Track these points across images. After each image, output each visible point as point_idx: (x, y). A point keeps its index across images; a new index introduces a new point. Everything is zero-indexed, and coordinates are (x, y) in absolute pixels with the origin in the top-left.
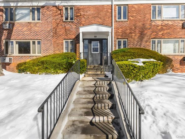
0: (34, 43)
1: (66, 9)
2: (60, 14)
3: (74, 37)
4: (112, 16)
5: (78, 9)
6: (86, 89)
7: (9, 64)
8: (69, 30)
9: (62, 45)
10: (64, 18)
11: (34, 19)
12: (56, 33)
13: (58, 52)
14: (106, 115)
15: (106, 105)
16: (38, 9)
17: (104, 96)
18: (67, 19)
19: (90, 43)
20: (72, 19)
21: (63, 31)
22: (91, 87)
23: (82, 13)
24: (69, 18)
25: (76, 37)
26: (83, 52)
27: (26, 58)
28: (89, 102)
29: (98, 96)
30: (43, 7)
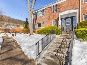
0: (42, 23)
1: (54, 7)
2: (51, 10)
3: (57, 18)
4: (80, 2)
5: (59, 5)
6: (58, 42)
7: (35, 31)
8: (55, 16)
9: (52, 23)
10: (53, 11)
11: (42, 15)
12: (49, 18)
13: (50, 26)
14: (63, 54)
15: (65, 50)
16: (44, 10)
17: (65, 46)
18: (54, 11)
19: (65, 20)
20: (56, 10)
21: (52, 16)
22: (60, 41)
23: (61, 6)
24: (55, 11)
25: (58, 18)
26: (62, 25)
27: (40, 29)
28: (57, 47)
29: (62, 45)
30: (45, 9)
